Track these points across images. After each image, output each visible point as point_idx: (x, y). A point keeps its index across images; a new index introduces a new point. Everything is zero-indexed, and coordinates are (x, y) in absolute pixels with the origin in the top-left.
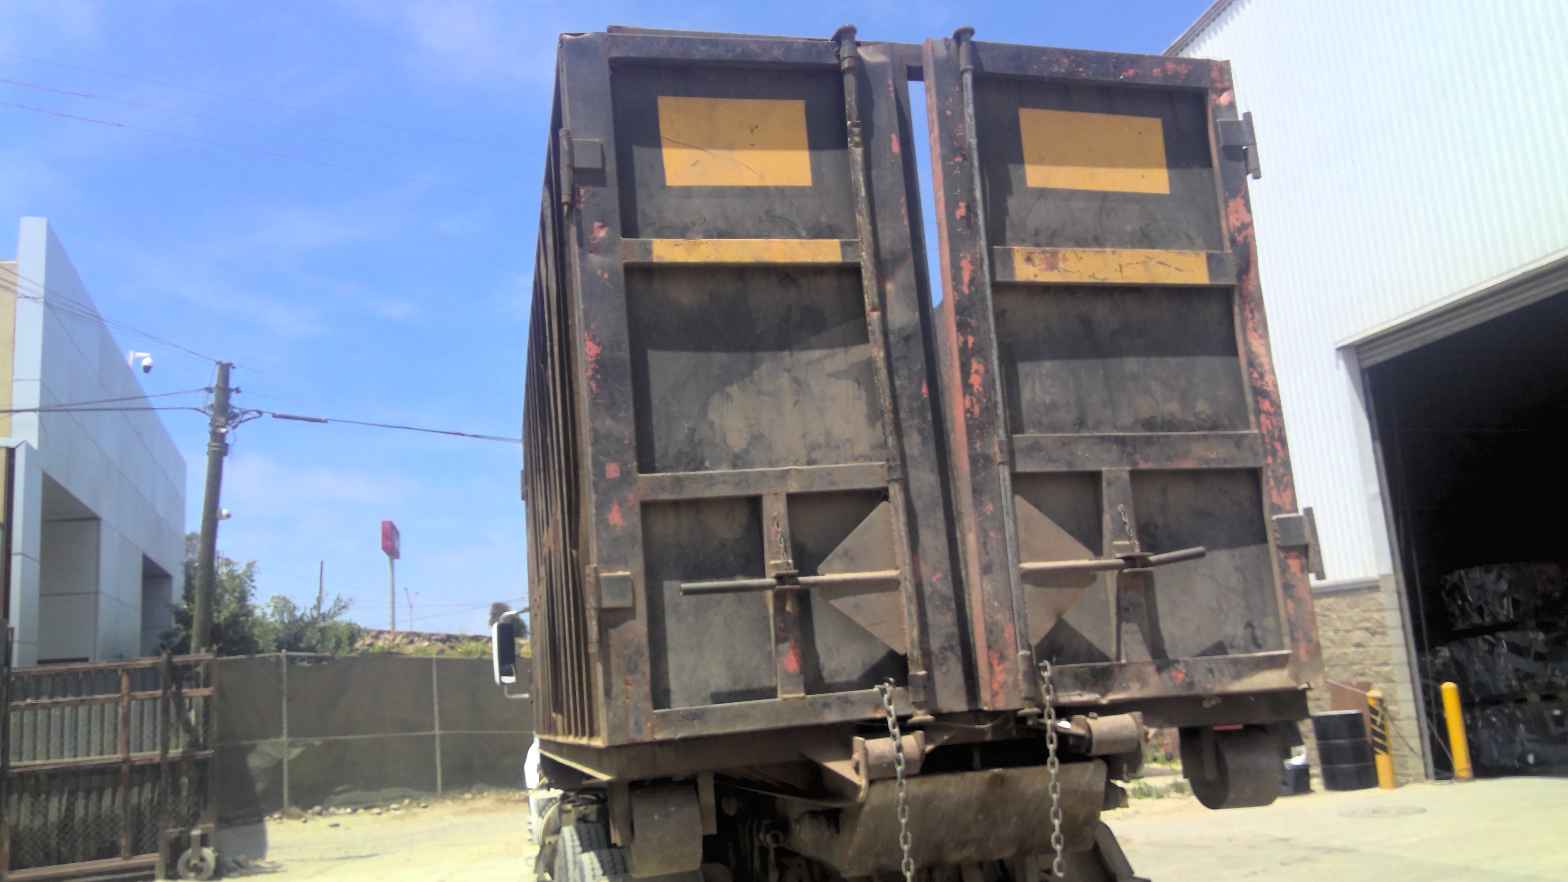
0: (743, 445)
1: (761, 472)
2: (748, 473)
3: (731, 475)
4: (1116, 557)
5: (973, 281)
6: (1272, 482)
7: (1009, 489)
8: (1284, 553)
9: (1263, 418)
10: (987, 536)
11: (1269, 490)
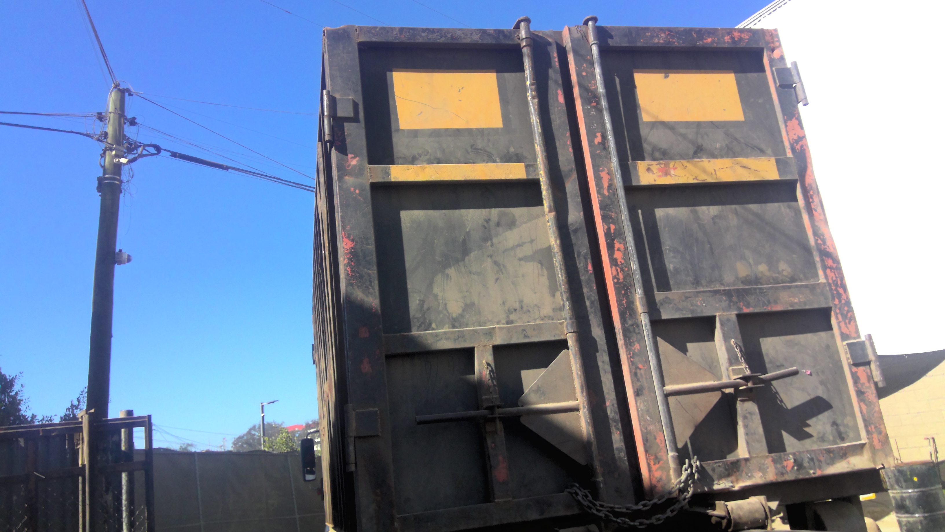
0: (460, 311)
1: (473, 330)
2: (463, 331)
3: (452, 332)
4: (734, 378)
5: (610, 186)
6: (840, 316)
7: (650, 332)
8: (854, 369)
9: (828, 271)
10: (637, 368)
11: (839, 323)
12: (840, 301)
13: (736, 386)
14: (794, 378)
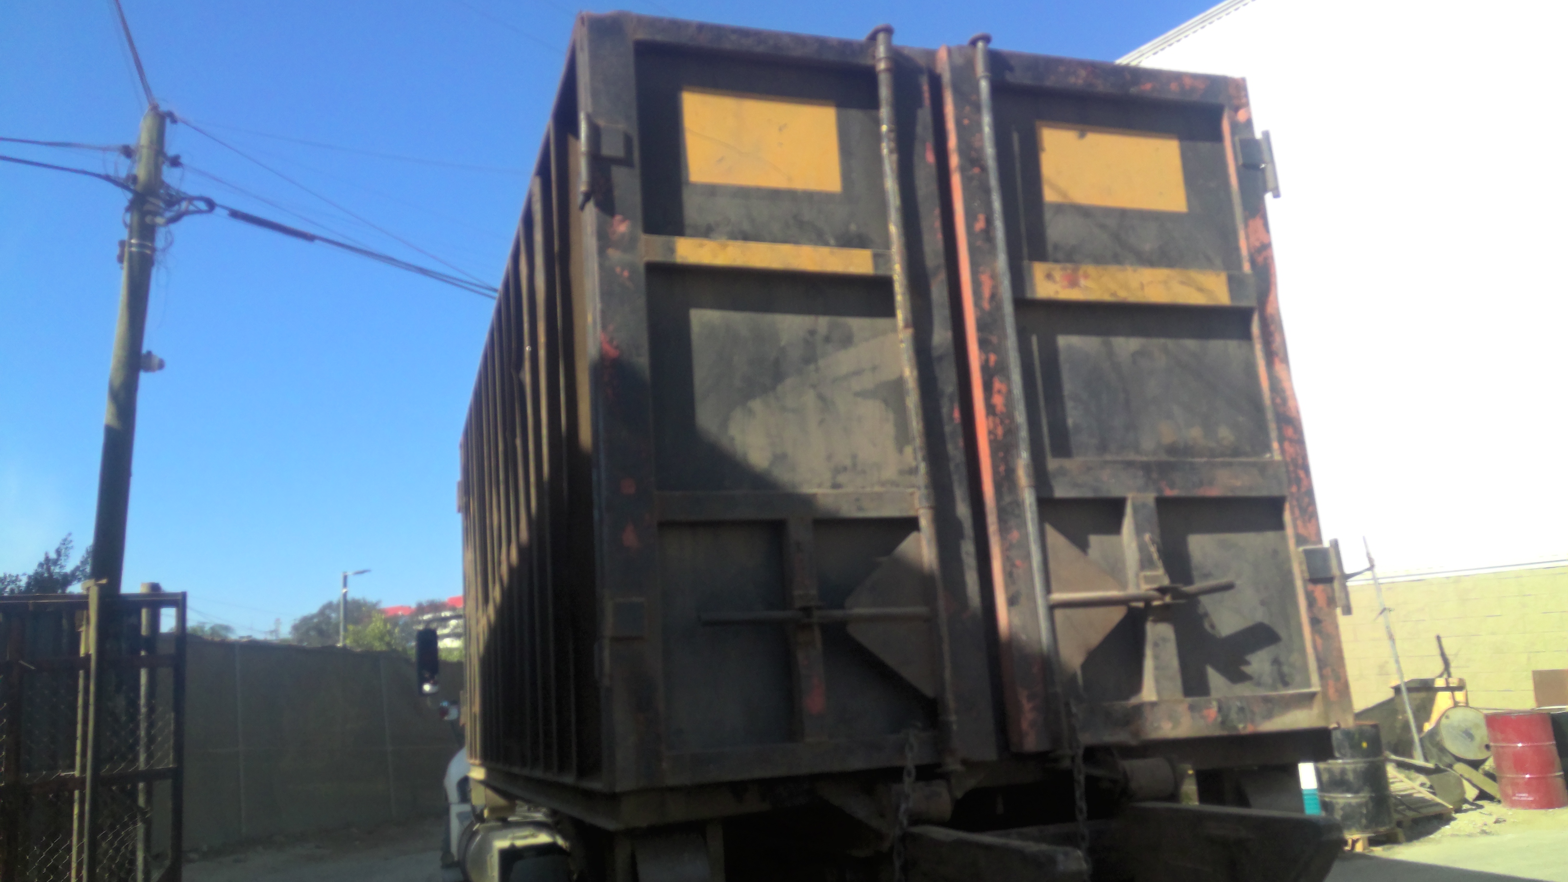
1: (786, 494)
2: (771, 495)
4: (1144, 588)
5: (993, 296)
6: (1297, 512)
7: (1036, 515)
8: (1311, 587)
9: (1287, 445)
10: (1013, 565)
11: (1294, 520)
12: (1299, 488)
13: (1148, 601)
14: (1227, 594)
